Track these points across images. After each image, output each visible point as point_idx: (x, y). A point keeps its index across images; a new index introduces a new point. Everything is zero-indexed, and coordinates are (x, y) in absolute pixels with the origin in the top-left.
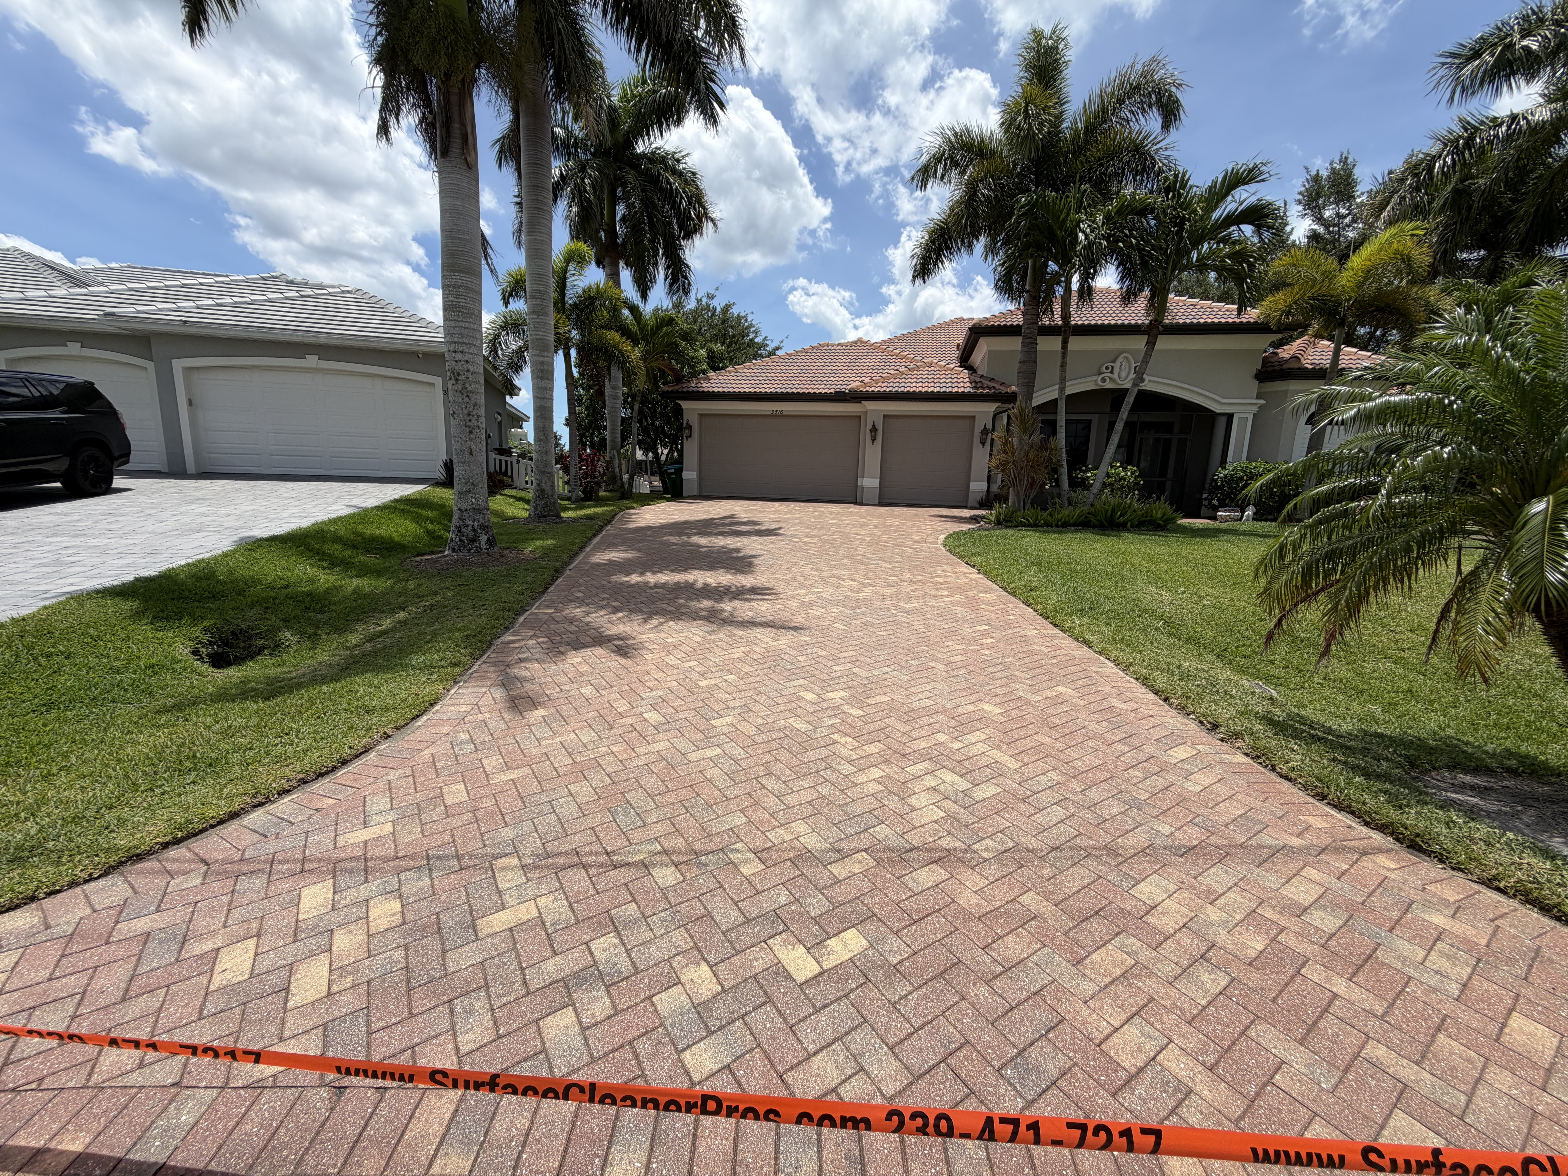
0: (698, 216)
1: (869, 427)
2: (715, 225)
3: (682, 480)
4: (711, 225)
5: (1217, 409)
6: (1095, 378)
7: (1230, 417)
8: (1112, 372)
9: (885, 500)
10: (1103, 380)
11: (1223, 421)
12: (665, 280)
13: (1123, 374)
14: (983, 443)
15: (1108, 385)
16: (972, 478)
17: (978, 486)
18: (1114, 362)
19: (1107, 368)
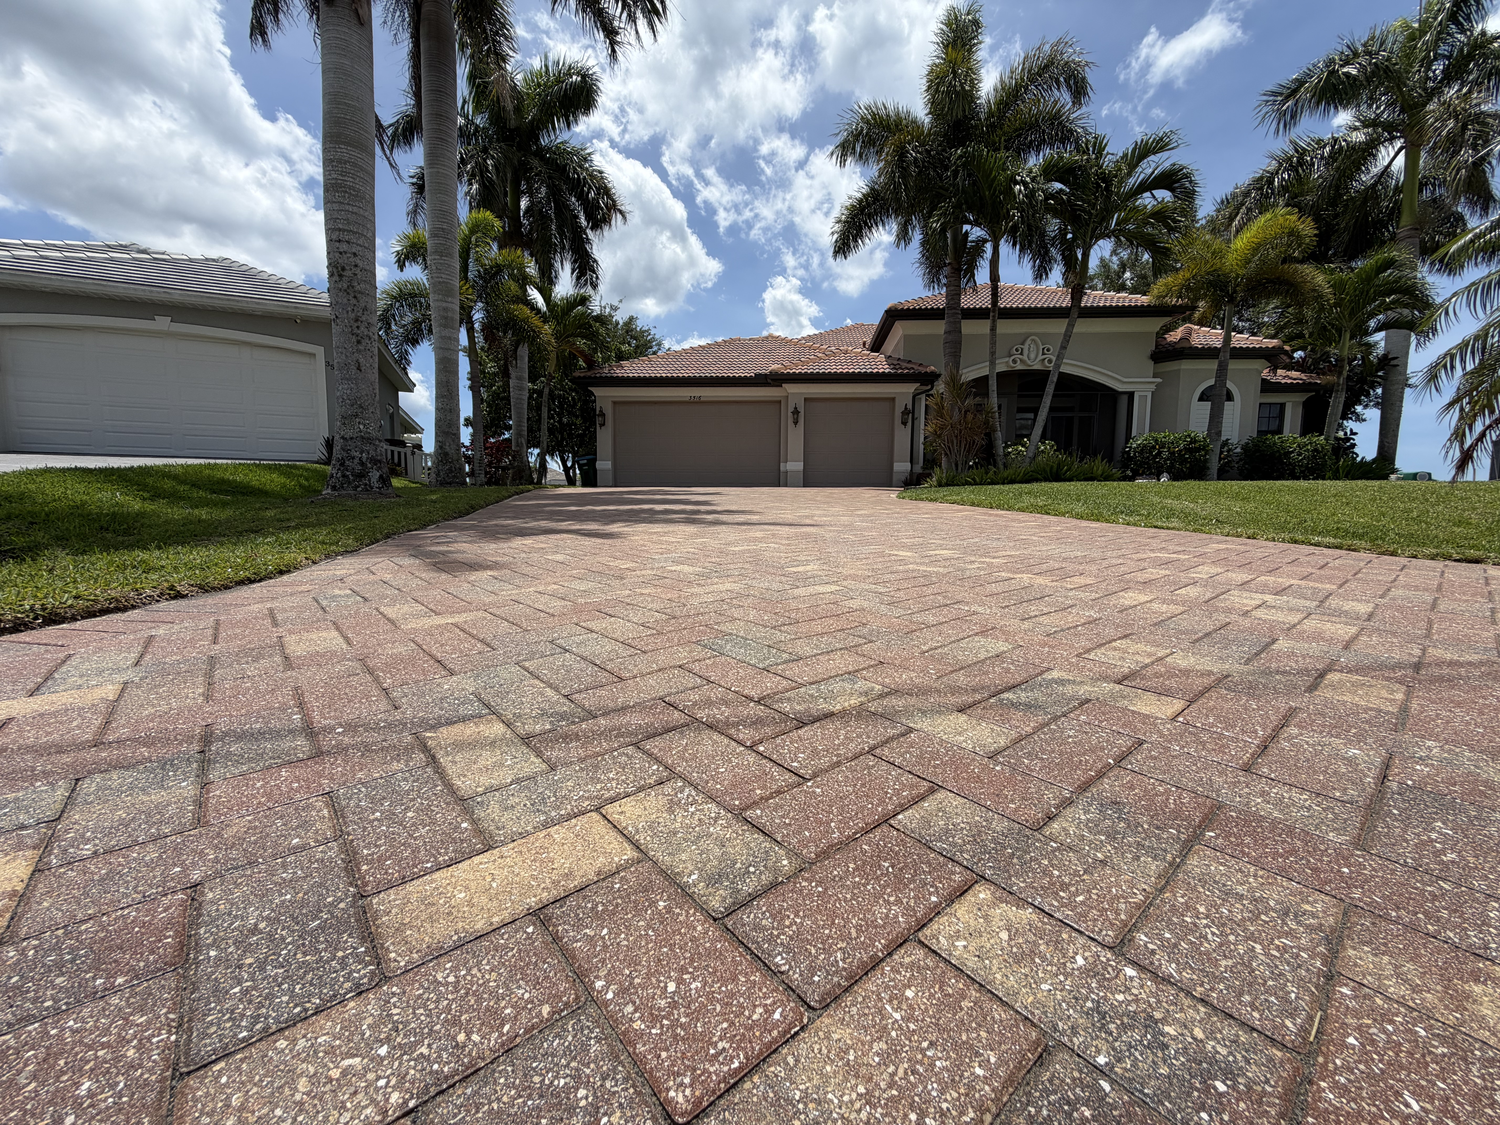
0: (606, 205)
1: (791, 409)
2: (624, 217)
3: (595, 470)
4: (619, 216)
5: (1120, 387)
6: (1007, 359)
7: (1131, 395)
8: (1021, 354)
9: (809, 480)
10: (1014, 361)
11: (1124, 400)
12: (572, 273)
13: (1032, 356)
14: (904, 423)
15: (1019, 367)
16: (896, 458)
17: (902, 467)
18: (1023, 344)
19: (1017, 350)
